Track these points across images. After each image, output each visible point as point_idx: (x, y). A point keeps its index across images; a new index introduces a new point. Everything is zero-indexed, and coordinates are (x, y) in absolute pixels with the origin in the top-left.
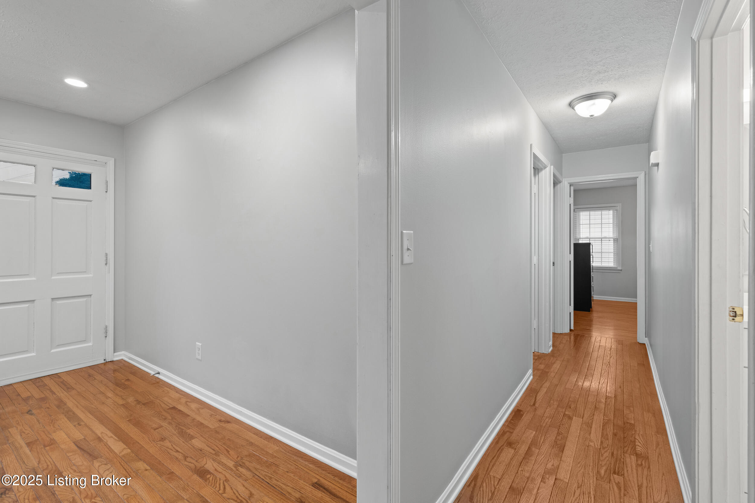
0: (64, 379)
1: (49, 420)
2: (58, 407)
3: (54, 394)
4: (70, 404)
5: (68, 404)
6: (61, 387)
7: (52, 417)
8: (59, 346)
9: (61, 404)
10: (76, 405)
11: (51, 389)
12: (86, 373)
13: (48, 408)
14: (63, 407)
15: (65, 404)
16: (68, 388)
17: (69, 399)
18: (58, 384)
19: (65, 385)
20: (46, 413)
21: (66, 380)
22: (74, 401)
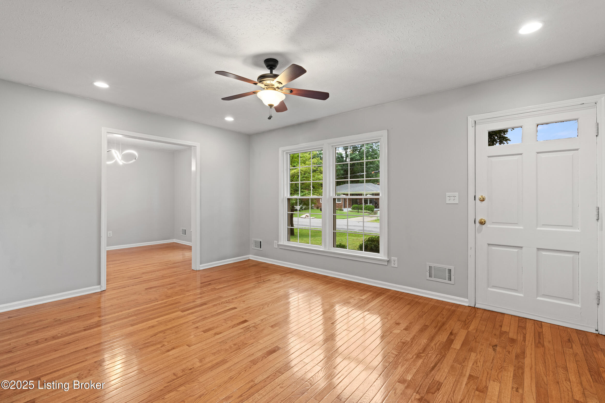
0: (544, 330)
1: (500, 365)
2: (517, 357)
3: (524, 342)
4: (527, 361)
5: (526, 359)
6: (535, 337)
7: (505, 363)
8: (544, 296)
9: (521, 355)
10: (532, 365)
11: (526, 335)
12: (568, 335)
13: (509, 352)
14: (520, 360)
15: (524, 358)
16: (539, 342)
17: (531, 354)
18: (535, 333)
19: (540, 338)
20: (504, 356)
21: (544, 333)
22: (533, 360)
